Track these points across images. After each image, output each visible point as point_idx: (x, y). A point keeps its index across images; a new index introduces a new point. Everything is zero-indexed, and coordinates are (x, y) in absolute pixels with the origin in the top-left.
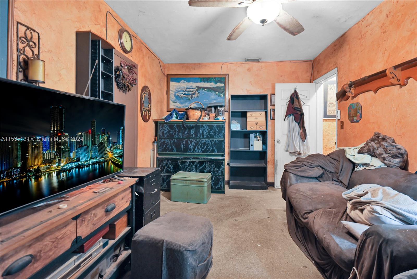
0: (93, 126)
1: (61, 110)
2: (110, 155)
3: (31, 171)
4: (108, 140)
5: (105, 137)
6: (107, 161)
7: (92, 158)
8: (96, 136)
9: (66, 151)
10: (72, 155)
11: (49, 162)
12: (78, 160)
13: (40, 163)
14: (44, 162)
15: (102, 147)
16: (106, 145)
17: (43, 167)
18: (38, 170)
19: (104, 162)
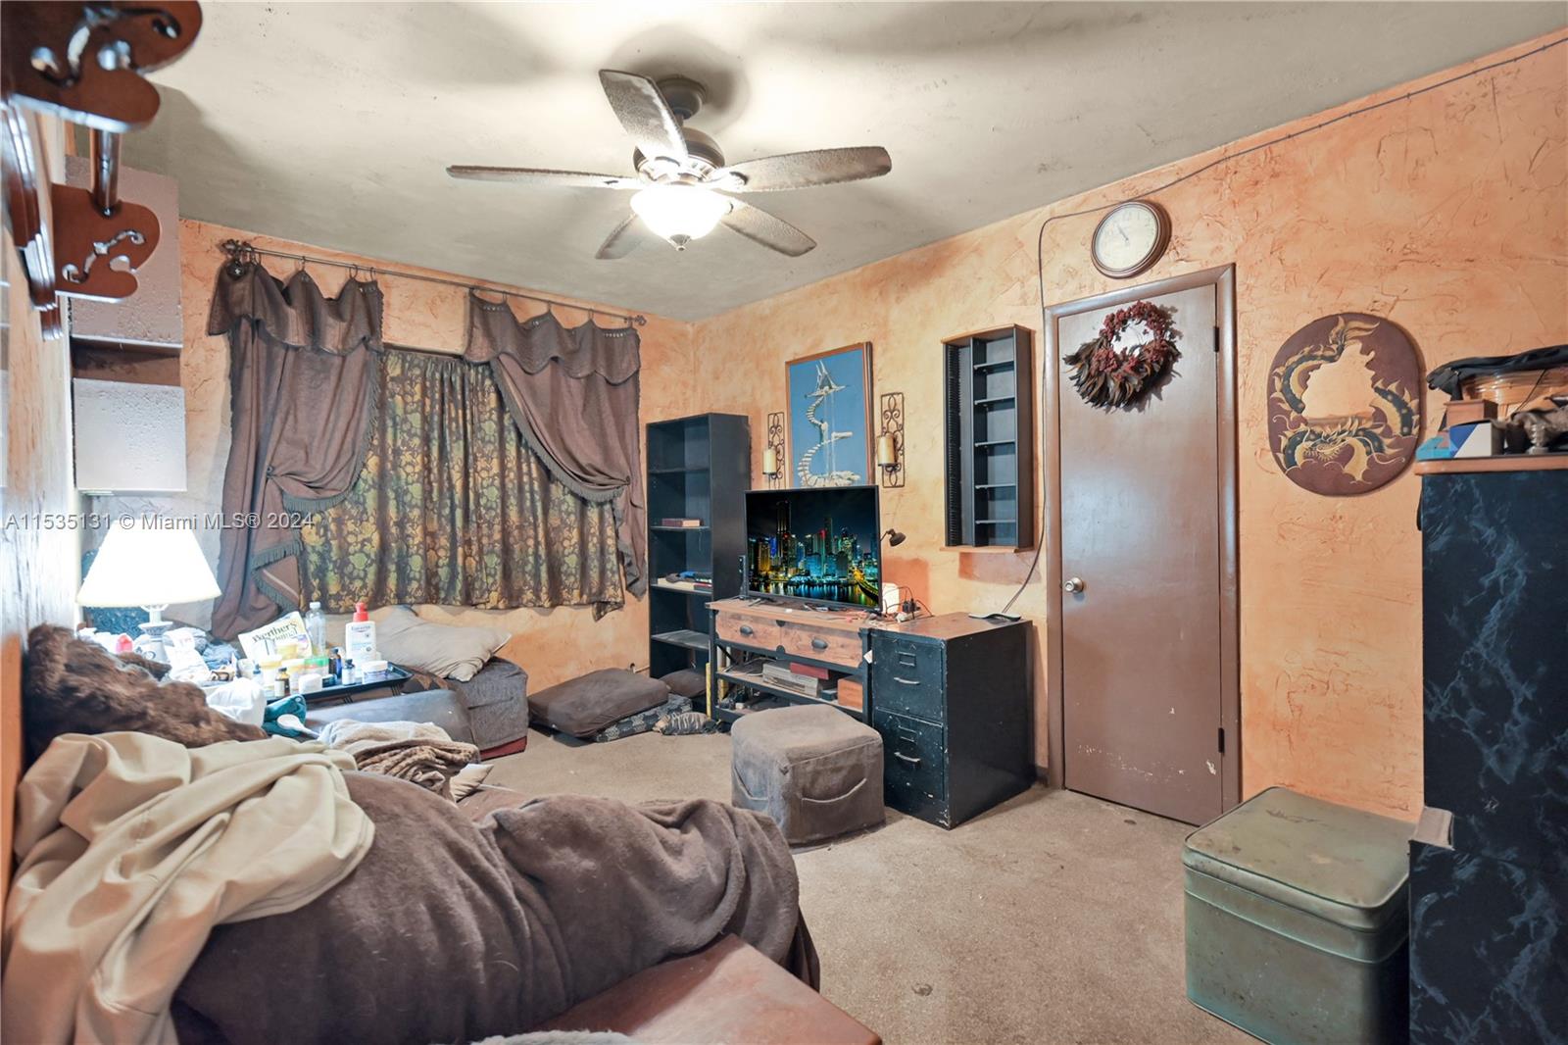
0: (827, 525)
1: (788, 504)
2: (858, 576)
3: (761, 576)
4: (854, 549)
5: (848, 543)
6: (852, 585)
7: (826, 575)
8: (833, 541)
9: (792, 559)
10: (800, 565)
11: (776, 568)
12: (808, 574)
13: (768, 569)
14: (773, 568)
15: (842, 560)
16: (850, 558)
17: (771, 574)
18: (767, 577)
19: (847, 585)
